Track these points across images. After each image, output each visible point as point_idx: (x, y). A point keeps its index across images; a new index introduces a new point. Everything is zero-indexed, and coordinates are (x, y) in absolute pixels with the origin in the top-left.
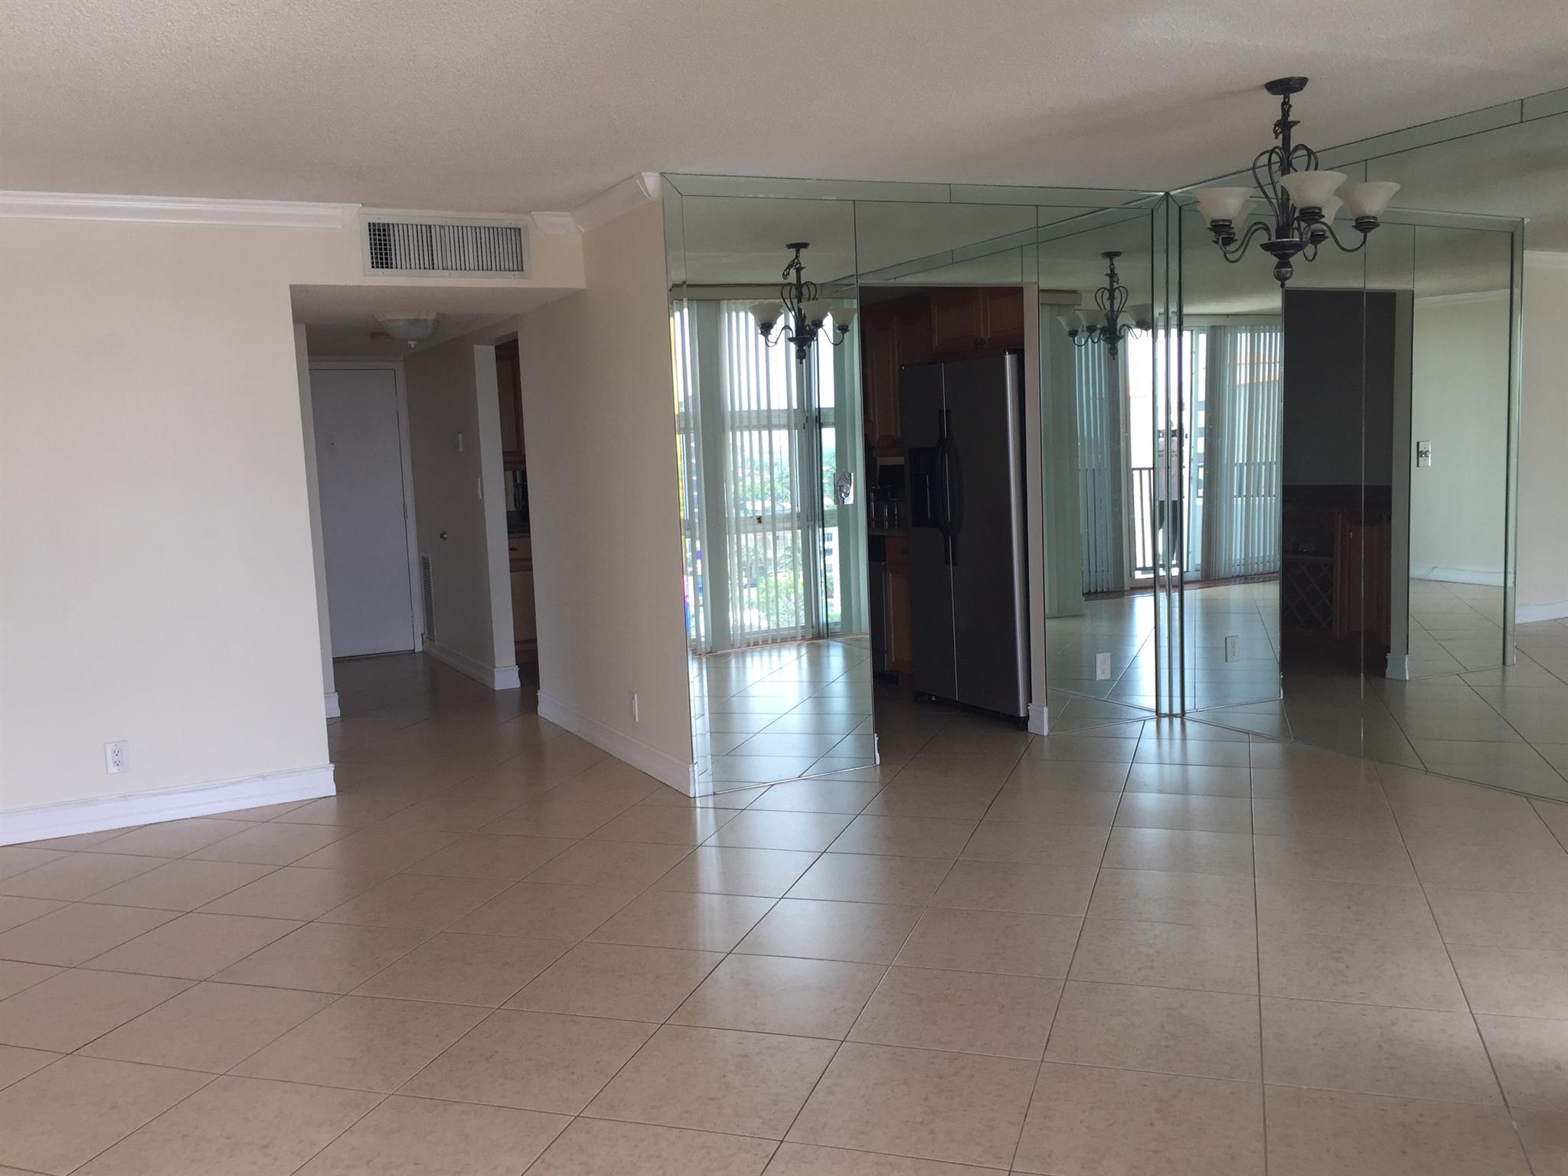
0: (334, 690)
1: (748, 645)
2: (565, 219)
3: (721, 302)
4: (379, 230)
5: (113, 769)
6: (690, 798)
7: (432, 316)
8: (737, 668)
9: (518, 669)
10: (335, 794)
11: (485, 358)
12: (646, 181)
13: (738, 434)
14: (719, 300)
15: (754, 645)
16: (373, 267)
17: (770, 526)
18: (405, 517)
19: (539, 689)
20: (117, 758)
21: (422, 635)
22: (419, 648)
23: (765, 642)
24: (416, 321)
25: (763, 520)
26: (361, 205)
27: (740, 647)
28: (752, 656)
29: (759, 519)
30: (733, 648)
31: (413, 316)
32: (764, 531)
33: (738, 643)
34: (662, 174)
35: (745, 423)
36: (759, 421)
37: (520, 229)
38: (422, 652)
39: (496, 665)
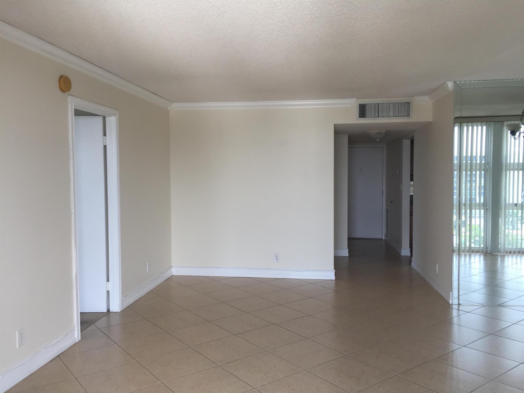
0: (347, 248)
1: (507, 252)
2: (427, 98)
3: (504, 122)
4: (362, 106)
5: (276, 261)
6: (450, 304)
7: (384, 131)
8: (501, 261)
9: (410, 249)
10: (335, 279)
11: (406, 143)
12: (448, 85)
13: (508, 172)
14: (504, 121)
15: (510, 253)
16: (359, 117)
17: (520, 208)
18: (383, 195)
19: (412, 257)
20: (277, 258)
21: (385, 234)
22: (384, 238)
23: (515, 252)
24: (379, 133)
25: (517, 205)
26: (357, 99)
27: (503, 253)
28: (508, 257)
29: (516, 205)
30: (500, 253)
31: (378, 131)
32: (517, 210)
33: (503, 252)
34: (454, 82)
35: (512, 167)
36: (514, 167)
37: (409, 103)
38: (384, 239)
39: (403, 247)
